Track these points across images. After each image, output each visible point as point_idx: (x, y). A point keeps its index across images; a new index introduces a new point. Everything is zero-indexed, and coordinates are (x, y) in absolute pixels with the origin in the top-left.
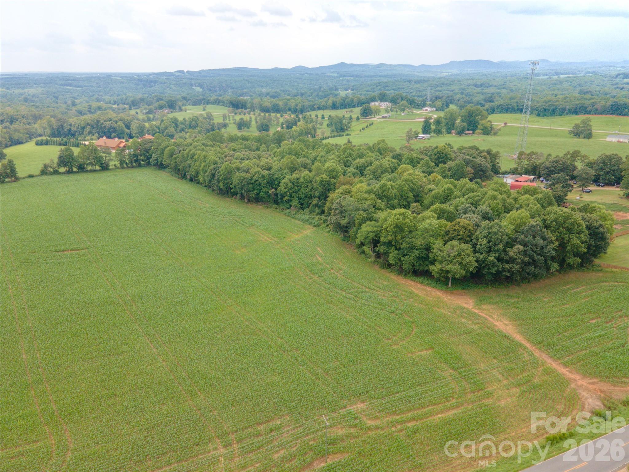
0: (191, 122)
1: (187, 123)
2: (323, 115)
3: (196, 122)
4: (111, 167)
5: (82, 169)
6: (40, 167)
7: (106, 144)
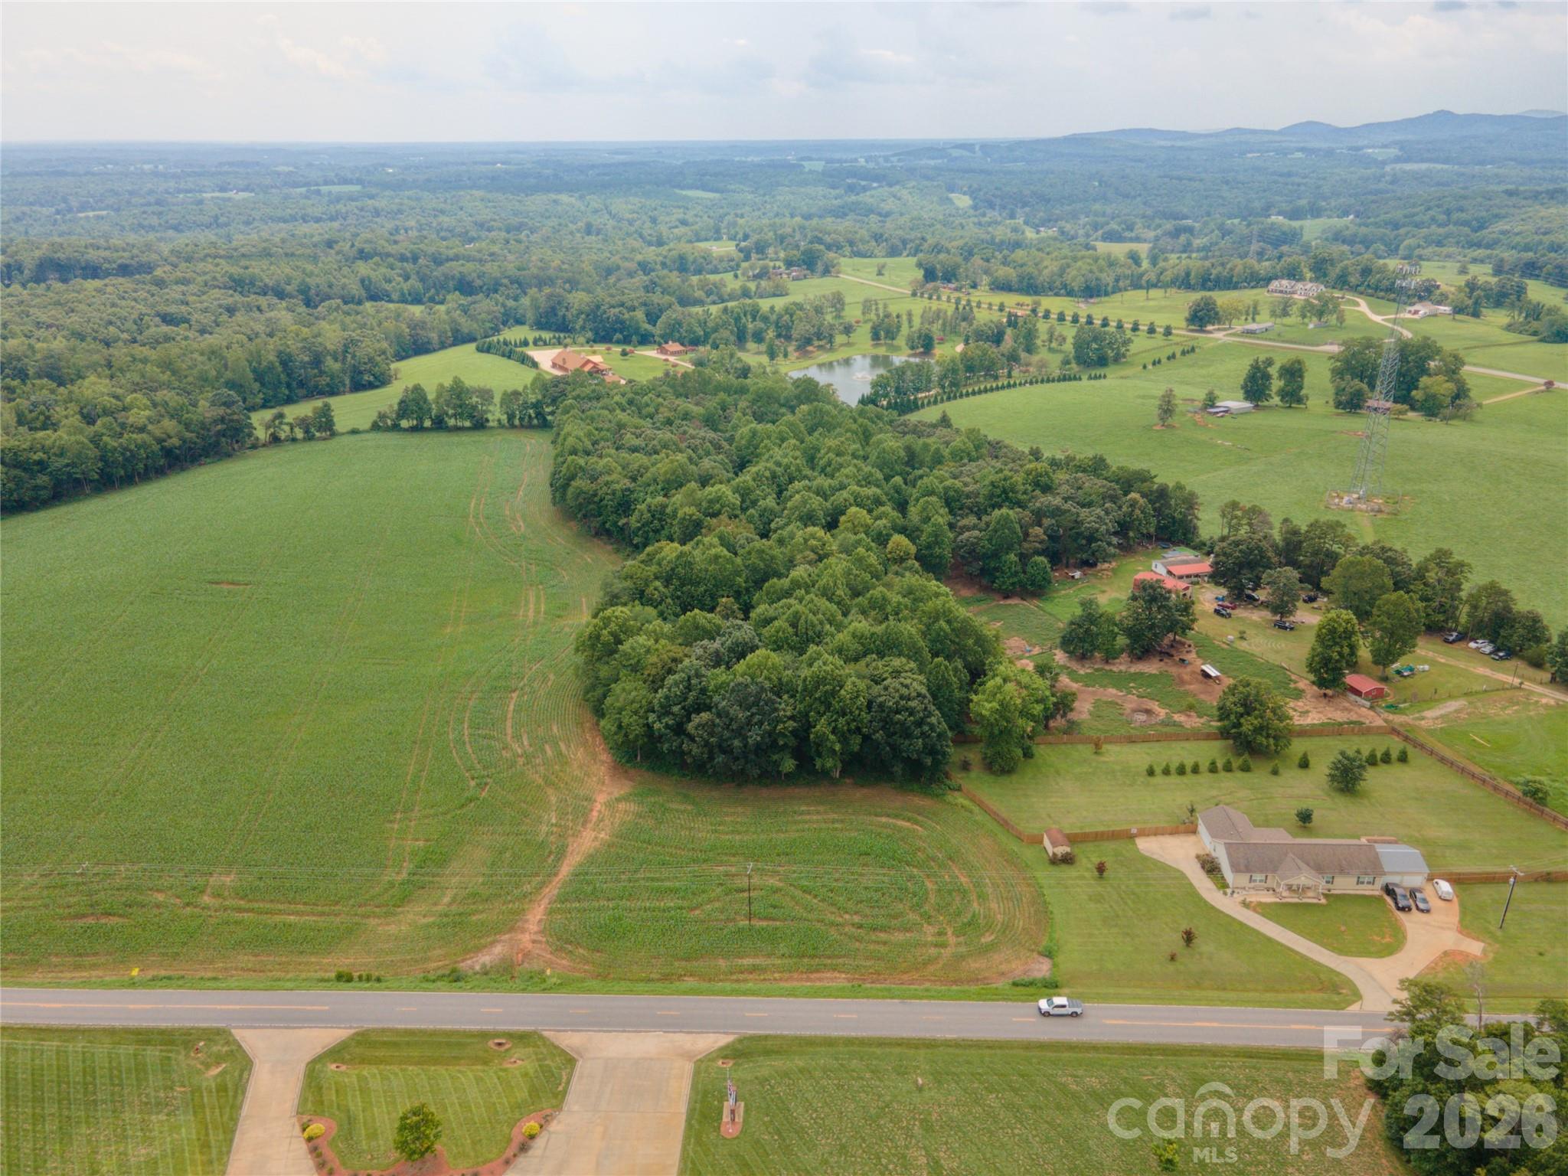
0: (780, 317)
1: (774, 317)
2: (1089, 317)
3: (791, 316)
4: (491, 424)
5: (439, 425)
6: (374, 416)
7: (564, 363)
